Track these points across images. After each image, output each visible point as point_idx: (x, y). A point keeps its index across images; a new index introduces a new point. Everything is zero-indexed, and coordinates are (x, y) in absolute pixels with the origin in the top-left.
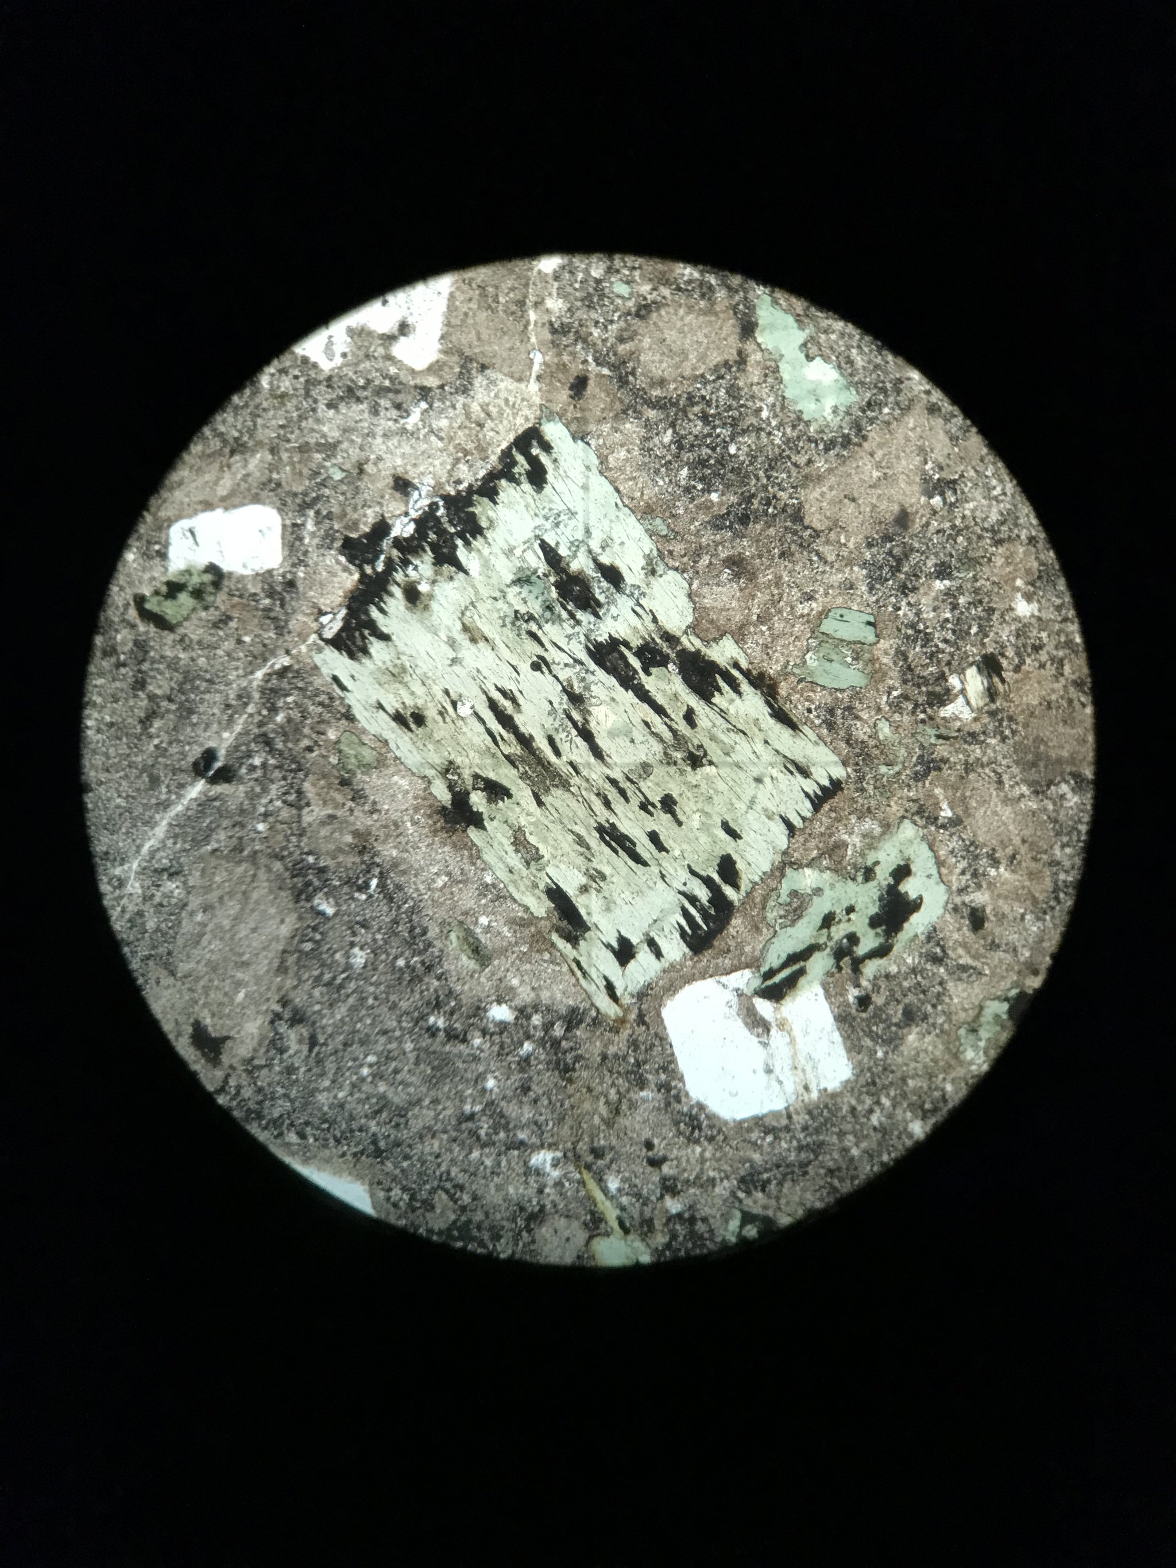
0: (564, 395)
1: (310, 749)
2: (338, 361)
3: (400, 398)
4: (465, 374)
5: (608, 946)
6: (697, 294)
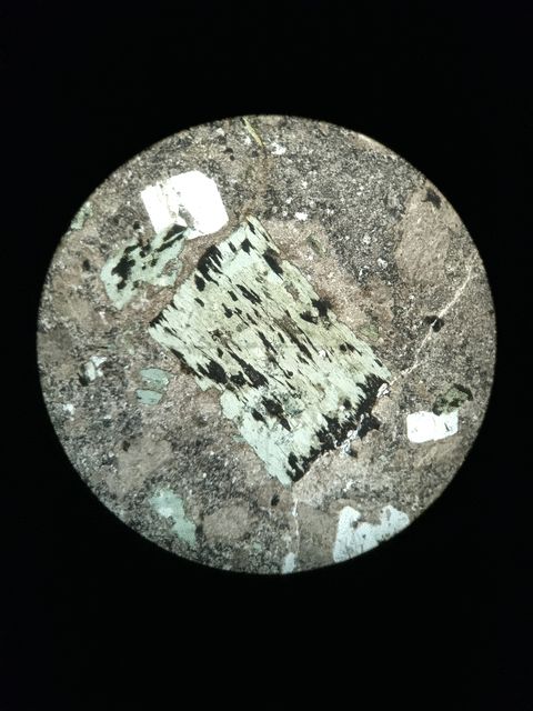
0: (281, 497)
1: (391, 333)
2: (384, 509)
3: (356, 493)
4: (327, 505)
5: (253, 248)
6: (223, 545)
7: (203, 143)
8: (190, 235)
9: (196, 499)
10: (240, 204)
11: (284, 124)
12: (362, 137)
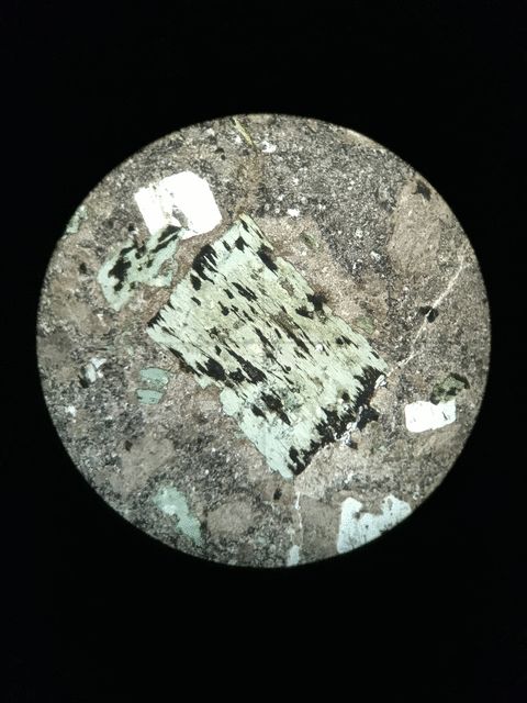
0: (284, 491)
1: (387, 325)
2: (386, 499)
3: (357, 484)
4: (329, 497)
5: (247, 246)
6: (228, 540)
7: (194, 143)
8: (184, 235)
9: (200, 496)
10: (233, 202)
11: (274, 122)
12: (351, 132)
